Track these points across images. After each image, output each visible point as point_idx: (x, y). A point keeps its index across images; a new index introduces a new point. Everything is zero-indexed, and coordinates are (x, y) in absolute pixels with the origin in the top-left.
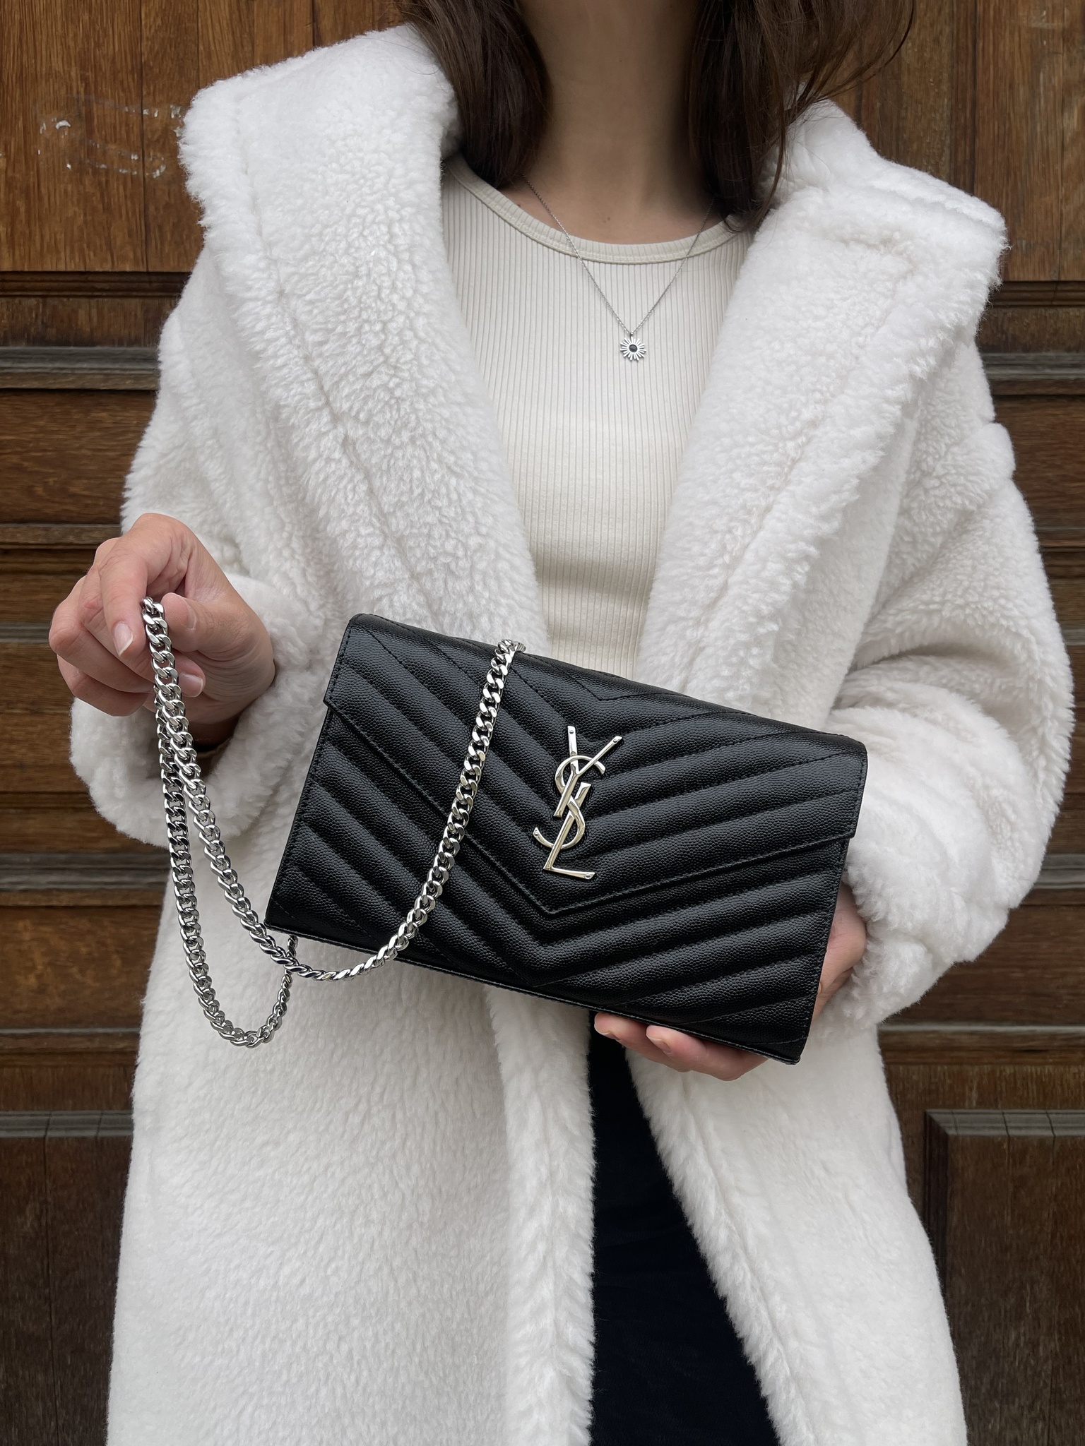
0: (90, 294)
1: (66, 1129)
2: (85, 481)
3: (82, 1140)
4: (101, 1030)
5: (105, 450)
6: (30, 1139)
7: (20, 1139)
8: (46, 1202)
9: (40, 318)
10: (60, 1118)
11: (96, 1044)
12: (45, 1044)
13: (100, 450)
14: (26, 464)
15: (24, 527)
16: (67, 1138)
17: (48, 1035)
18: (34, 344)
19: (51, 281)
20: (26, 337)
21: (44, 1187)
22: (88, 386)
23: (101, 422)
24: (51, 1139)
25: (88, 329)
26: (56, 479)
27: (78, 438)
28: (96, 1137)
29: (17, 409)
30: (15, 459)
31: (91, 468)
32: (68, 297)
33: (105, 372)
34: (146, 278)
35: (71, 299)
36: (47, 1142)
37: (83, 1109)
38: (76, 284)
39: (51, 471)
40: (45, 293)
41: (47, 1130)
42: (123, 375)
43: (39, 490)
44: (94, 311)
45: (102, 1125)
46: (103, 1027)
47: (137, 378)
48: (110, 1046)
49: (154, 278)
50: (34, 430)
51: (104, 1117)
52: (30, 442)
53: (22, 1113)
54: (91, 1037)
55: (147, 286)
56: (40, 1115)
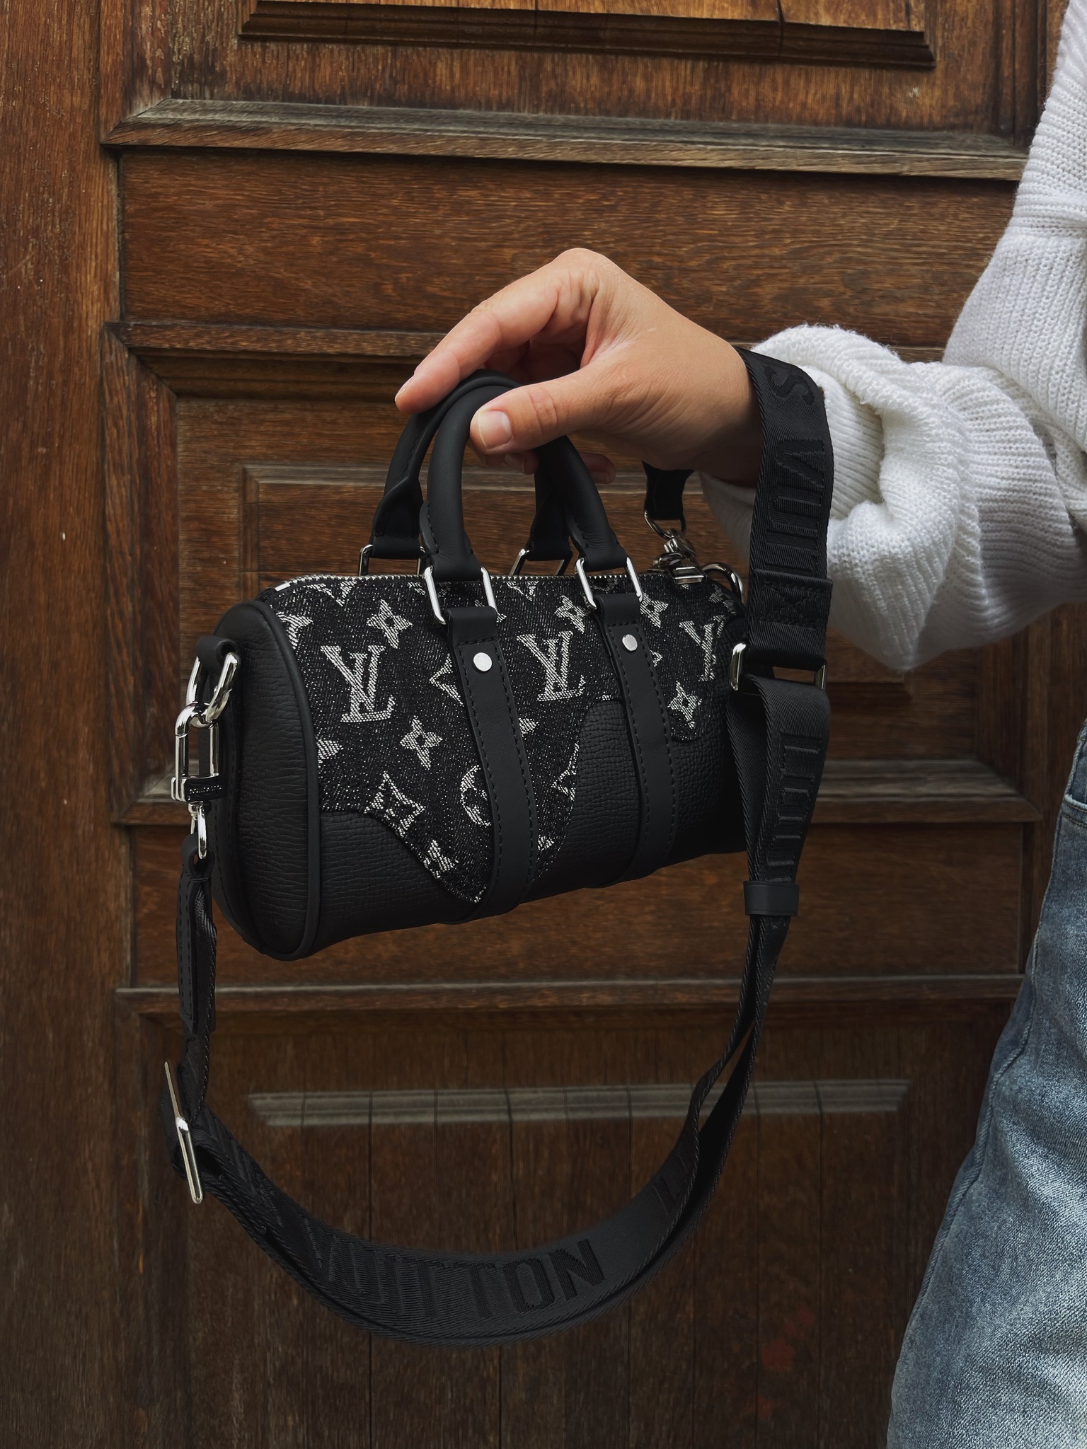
0: (455, 41)
1: (397, 1114)
2: (448, 279)
3: (417, 1127)
4: (448, 986)
5: (475, 240)
6: (351, 1127)
7: (339, 1127)
8: (370, 1208)
9: (388, 70)
10: (385, 1099)
11: (443, 1003)
12: (378, 1005)
13: (468, 239)
14: (373, 255)
15: (373, 334)
16: (399, 1125)
17: (381, 992)
18: (379, 104)
19: (410, 21)
20: (369, 94)
21: (367, 1189)
22: (459, 152)
23: (468, 203)
24: (379, 1126)
25: (448, 88)
26: (410, 275)
27: (438, 223)
28: (435, 1123)
29: (364, 182)
30: (360, 249)
31: (454, 261)
32: (425, 45)
33: (480, 135)
34: (532, 22)
35: (428, 49)
36: (373, 1129)
37: (411, 1088)
38: (440, 27)
39: (405, 264)
40: (398, 39)
41: (370, 1116)
42: (504, 140)
43: (389, 289)
44: (457, 65)
45: (439, 1109)
46: (448, 980)
47: (522, 145)
48: (460, 1006)
49: (541, 21)
50: (384, 211)
51: (440, 1098)
52: (378, 227)
53: (336, 1093)
54: (436, 994)
55: (530, 31)
56: (358, 1096)
